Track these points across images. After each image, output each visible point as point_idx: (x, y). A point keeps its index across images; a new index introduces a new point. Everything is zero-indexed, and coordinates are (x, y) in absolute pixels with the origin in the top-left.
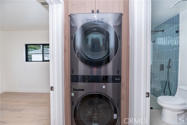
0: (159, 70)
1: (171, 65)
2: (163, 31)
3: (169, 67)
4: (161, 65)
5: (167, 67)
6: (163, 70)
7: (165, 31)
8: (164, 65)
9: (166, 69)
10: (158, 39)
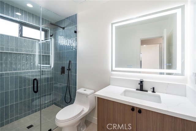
0: (60, 73)
1: (70, 68)
2: (63, 28)
3: (69, 69)
4: (62, 67)
5: (67, 70)
6: (64, 73)
7: (65, 29)
8: (64, 67)
9: (66, 72)
10: (59, 37)
